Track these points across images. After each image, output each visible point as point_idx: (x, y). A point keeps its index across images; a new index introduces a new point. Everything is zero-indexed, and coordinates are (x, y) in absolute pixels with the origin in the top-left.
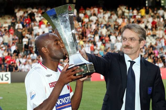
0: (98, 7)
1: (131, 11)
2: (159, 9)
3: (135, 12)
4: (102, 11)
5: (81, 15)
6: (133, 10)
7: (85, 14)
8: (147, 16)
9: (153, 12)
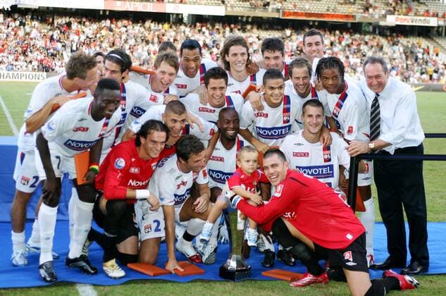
0: (128, 19)
1: (157, 25)
2: (181, 25)
3: (160, 26)
4: (131, 23)
5: (113, 26)
6: (158, 24)
7: (116, 26)
8: (170, 30)
9: (176, 27)
